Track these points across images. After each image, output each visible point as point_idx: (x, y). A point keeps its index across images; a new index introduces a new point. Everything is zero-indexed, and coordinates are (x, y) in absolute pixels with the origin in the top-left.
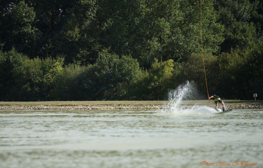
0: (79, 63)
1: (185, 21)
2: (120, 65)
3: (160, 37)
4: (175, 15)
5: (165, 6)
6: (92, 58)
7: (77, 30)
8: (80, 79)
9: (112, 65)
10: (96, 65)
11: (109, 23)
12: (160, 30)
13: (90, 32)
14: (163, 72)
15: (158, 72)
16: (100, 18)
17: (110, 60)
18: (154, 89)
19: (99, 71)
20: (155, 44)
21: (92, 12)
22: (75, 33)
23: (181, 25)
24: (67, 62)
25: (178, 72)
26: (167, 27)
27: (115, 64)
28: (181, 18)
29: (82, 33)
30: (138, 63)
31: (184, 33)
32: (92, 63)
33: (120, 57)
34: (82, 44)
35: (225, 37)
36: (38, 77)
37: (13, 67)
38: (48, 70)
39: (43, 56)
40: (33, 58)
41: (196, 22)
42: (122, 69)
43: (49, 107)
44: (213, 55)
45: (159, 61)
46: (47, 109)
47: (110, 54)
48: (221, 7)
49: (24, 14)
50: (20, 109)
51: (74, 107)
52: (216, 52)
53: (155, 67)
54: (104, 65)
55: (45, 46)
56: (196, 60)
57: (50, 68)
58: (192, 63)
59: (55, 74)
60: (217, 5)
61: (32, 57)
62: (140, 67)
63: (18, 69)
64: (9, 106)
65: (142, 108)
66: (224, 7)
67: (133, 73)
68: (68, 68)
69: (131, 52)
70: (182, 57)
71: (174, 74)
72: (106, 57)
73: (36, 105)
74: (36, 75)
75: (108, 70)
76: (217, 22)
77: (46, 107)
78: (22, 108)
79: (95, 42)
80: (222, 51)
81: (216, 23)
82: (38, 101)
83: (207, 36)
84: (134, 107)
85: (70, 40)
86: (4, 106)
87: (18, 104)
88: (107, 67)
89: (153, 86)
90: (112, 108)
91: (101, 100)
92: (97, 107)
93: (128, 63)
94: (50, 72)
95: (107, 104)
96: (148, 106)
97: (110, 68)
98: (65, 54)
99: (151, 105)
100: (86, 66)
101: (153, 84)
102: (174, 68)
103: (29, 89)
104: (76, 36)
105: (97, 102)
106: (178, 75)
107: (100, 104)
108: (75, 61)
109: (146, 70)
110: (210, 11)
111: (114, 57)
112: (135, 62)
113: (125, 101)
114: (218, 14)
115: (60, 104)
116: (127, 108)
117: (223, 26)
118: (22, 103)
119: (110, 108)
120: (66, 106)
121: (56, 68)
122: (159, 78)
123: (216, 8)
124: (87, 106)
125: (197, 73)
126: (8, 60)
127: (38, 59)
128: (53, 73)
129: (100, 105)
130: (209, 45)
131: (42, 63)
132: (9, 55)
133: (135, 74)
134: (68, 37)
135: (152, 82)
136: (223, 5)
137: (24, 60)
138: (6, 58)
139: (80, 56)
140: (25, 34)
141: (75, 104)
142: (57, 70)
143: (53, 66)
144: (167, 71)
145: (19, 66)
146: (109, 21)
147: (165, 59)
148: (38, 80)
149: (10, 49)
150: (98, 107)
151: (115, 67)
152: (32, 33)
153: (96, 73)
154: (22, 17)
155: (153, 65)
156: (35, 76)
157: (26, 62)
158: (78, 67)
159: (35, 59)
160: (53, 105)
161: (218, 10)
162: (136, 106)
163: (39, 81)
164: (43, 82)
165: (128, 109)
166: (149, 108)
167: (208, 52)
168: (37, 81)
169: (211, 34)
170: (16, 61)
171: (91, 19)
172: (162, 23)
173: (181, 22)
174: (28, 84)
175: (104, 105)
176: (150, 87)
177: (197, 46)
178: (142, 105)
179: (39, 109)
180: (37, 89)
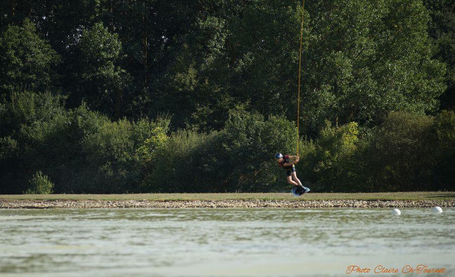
0: (196, 128)
1: (378, 56)
2: (267, 132)
3: (335, 84)
4: (361, 46)
5: (344, 30)
6: (218, 119)
7: (192, 71)
8: (197, 156)
9: (253, 131)
10: (224, 131)
11: (248, 59)
12: (334, 72)
13: (214, 75)
14: (340, 144)
15: (331, 144)
16: (233, 52)
17: (249, 123)
18: (324, 172)
19: (230, 142)
20: (326, 96)
21: (219, 41)
22: (189, 77)
23: (370, 63)
24: (176, 126)
25: (365, 144)
26: (347, 67)
27: (257, 130)
28: (371, 52)
29: (200, 76)
30: (297, 129)
31: (376, 77)
32: (219, 127)
33: (266, 119)
34: (201, 95)
35: (448, 84)
36: (125, 153)
37: (83, 135)
38: (143, 141)
39: (133, 116)
40: (117, 120)
41: (398, 58)
42: (269, 139)
43: (143, 204)
44: (427, 114)
45: (333, 125)
46: (141, 206)
47: (249, 113)
48: (442, 32)
49: (102, 46)
50: (96, 206)
51: (187, 203)
52: (432, 109)
53: (326, 136)
54: (239, 131)
55: (137, 100)
56: (398, 124)
57: (146, 136)
58: (390, 129)
59: (154, 148)
60: (434, 29)
61: (114, 118)
62: (300, 134)
63: (91, 139)
64: (76, 201)
65: (303, 205)
66: (446, 32)
67: (287, 146)
68: (176, 136)
69: (284, 109)
70: (373, 117)
71: (360, 147)
72: (242, 117)
73: (121, 200)
74: (121, 148)
75: (246, 139)
76: (434, 57)
77: (138, 204)
78: (98, 205)
79: (222, 92)
80: (442, 108)
81: (431, 59)
82: (126, 193)
83: (416, 82)
84: (291, 204)
85: (180, 89)
86: (67, 202)
87: (92, 198)
88: (244, 135)
89: (322, 169)
90: (252, 205)
91: (232, 191)
92: (225, 204)
93: (280, 127)
94: (146, 144)
95: (244, 198)
96: (314, 202)
97: (248, 137)
98: (171, 113)
99: (319, 200)
100: (208, 133)
101: (323, 165)
102: (359, 136)
103: (110, 173)
104: (191, 82)
105: (227, 196)
106: (365, 149)
107: (231, 198)
108: (188, 126)
109: (311, 141)
110: (421, 39)
111: (256, 118)
112: (291, 127)
113: (274, 194)
114: (435, 44)
115: (163, 199)
116: (279, 205)
117: (444, 65)
118: (98, 196)
119: (249, 205)
120: (173, 201)
121: (156, 138)
122: (333, 155)
123: (432, 33)
124: (209, 201)
125: (399, 145)
126: (74, 124)
127: (125, 121)
128: (152, 146)
129: (231, 201)
130: (420, 97)
131: (133, 129)
132: (75, 115)
133: (291, 146)
134: (177, 84)
135: (320, 160)
136: (445, 29)
137: (101, 124)
138: (71, 119)
139: (197, 117)
140: (103, 79)
141: (190, 198)
142: (158, 141)
143: (152, 134)
144: (346, 143)
145: (94, 134)
146: (247, 56)
147: (344, 121)
148: (126, 156)
149: (78, 105)
150: (228, 204)
151: (256, 135)
152: (115, 77)
153: (225, 146)
154: (99, 50)
155: (323, 131)
156: (119, 150)
157: (105, 126)
158: (194, 135)
159: (120, 122)
160: (150, 201)
161: (435, 38)
162: (293, 202)
163: (127, 160)
164: (133, 161)
165: (279, 207)
166: (316, 205)
167: (418, 109)
168: (124, 160)
169: (424, 79)
170: (87, 126)
171: (216, 52)
172: (338, 60)
173: (371, 57)
174: (108, 164)
175: (239, 200)
176: (318, 170)
177: (399, 99)
178: (303, 200)
179: (126, 207)
180: (123, 173)
